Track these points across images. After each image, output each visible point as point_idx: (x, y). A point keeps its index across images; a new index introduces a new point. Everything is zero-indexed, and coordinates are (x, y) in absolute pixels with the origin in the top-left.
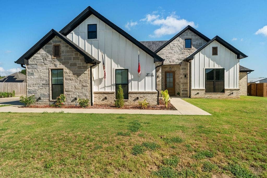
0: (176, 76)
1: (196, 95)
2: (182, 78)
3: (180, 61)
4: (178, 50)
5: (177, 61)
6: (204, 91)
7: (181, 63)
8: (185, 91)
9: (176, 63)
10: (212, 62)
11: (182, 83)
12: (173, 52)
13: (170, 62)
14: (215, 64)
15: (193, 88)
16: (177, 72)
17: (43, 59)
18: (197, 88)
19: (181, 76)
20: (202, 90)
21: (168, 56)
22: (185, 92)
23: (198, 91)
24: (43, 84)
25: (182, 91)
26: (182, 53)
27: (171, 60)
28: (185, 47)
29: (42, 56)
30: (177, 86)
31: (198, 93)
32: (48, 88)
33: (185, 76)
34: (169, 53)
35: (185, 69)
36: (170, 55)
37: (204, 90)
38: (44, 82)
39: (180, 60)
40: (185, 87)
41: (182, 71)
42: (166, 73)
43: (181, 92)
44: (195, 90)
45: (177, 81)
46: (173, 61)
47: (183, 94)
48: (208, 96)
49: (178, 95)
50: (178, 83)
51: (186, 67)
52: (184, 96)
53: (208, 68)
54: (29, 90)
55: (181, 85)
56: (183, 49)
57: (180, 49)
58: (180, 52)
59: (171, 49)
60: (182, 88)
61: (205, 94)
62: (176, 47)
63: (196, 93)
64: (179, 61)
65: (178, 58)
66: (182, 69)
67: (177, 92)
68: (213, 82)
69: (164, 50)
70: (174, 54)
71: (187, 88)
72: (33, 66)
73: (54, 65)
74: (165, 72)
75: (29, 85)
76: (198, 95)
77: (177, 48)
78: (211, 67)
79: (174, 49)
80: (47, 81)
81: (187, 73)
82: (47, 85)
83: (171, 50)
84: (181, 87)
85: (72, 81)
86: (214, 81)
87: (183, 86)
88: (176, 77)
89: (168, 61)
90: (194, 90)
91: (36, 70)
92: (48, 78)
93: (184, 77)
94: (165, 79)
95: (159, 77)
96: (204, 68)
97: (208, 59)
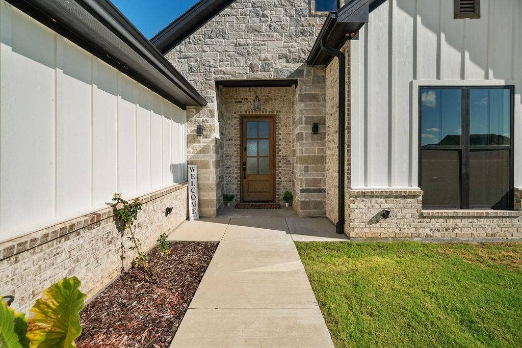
0: (281, 132)
1: (374, 221)
2: (300, 136)
3: (294, 67)
4: (286, 20)
5: (280, 64)
6: (416, 203)
7: (299, 72)
8: (315, 191)
9: (277, 71)
10: (450, 54)
11: (303, 160)
12: (264, 27)
13: (252, 68)
14: (468, 63)
15: (356, 184)
16: (282, 119)
18: (378, 184)
19: (297, 130)
20: (405, 197)
21: (242, 41)
22: (315, 198)
23: (385, 205)
25: (302, 191)
26: (303, 33)
27: (256, 61)
28: (313, 6)
30: (282, 170)
31: (385, 214)
33: (316, 129)
34: (250, 30)
35: (313, 98)
36: (251, 39)
37: (415, 196)
39: (295, 61)
40: (313, 175)
41: (300, 107)
42: (243, 120)
43: (299, 198)
44: (372, 195)
45: (283, 149)
46: (266, 66)
47: (305, 205)
48: (437, 226)
49: (287, 205)
50: (285, 157)
51: (318, 91)
52: (312, 211)
53: (434, 82)
55: (299, 168)
56: (306, 13)
57: (294, 13)
58: (293, 29)
59: (257, 15)
60: (301, 181)
61: (422, 216)
62: (275, 6)
63: (376, 211)
64: (288, 65)
65: (285, 51)
66: (303, 98)
67: (282, 191)
68: (456, 153)
69: (227, 18)
70: (269, 36)
71: (320, 180)
74: (242, 118)
76: (382, 221)
77: (282, 10)
78: (450, 79)
79: (268, 12)
81: (321, 117)
83: (256, 20)
84: (298, 176)
86: (460, 151)
87: (306, 170)
88: (281, 137)
89: (242, 62)
90: (364, 195)
93: (310, 131)
94: (238, 142)
95: (204, 132)
96: (411, 84)
97: (434, 37)
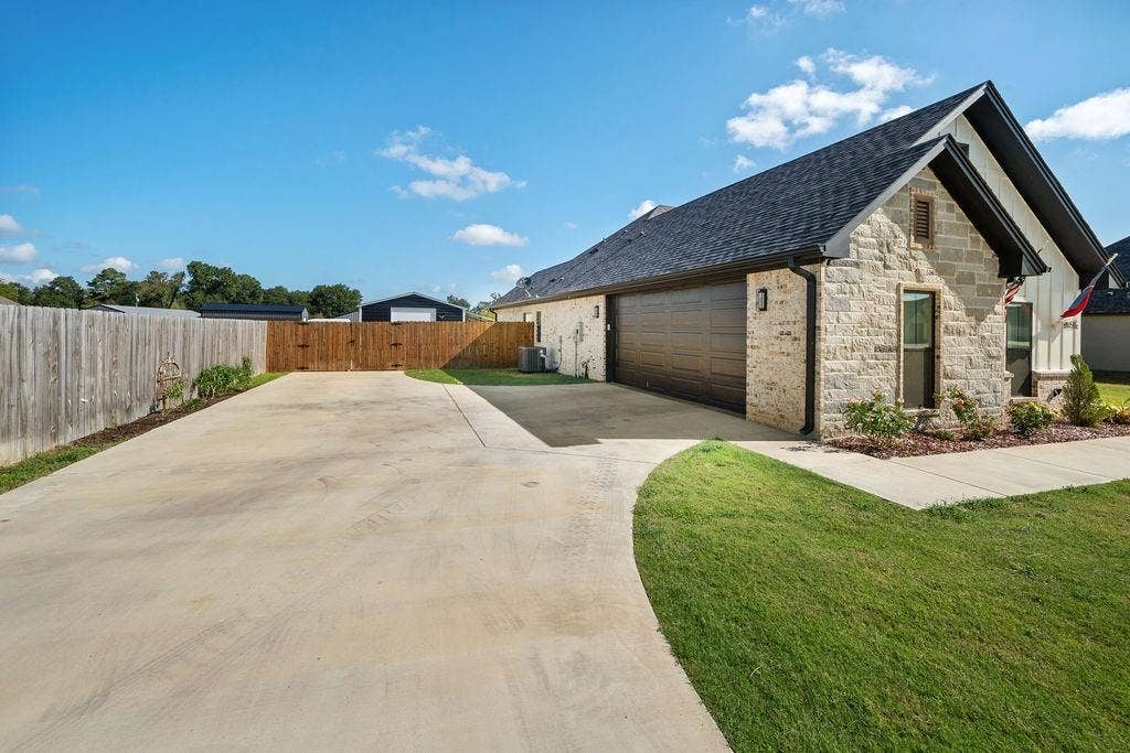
17: (881, 245)
24: (879, 349)
29: (878, 234)
32: (893, 363)
38: (881, 340)
54: (832, 370)
72: (847, 272)
73: (912, 274)
75: (829, 352)
80: (891, 335)
82: (890, 350)
85: (963, 339)
91: (855, 289)
92: (895, 326)
